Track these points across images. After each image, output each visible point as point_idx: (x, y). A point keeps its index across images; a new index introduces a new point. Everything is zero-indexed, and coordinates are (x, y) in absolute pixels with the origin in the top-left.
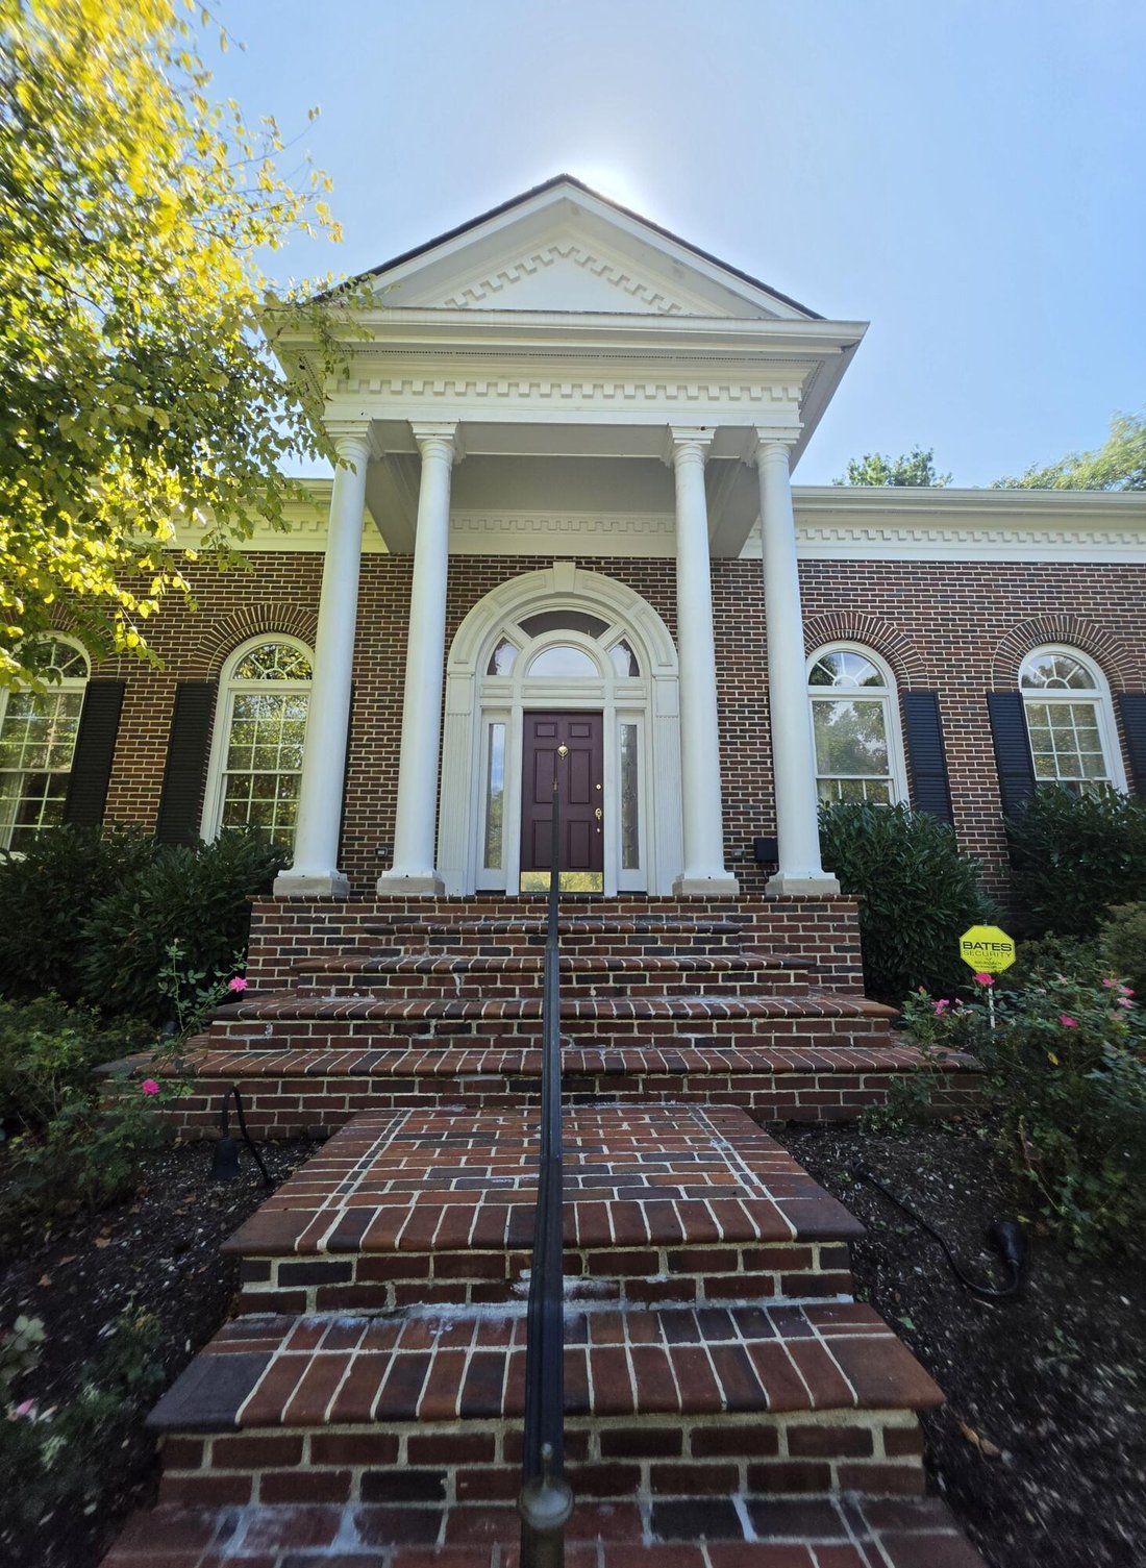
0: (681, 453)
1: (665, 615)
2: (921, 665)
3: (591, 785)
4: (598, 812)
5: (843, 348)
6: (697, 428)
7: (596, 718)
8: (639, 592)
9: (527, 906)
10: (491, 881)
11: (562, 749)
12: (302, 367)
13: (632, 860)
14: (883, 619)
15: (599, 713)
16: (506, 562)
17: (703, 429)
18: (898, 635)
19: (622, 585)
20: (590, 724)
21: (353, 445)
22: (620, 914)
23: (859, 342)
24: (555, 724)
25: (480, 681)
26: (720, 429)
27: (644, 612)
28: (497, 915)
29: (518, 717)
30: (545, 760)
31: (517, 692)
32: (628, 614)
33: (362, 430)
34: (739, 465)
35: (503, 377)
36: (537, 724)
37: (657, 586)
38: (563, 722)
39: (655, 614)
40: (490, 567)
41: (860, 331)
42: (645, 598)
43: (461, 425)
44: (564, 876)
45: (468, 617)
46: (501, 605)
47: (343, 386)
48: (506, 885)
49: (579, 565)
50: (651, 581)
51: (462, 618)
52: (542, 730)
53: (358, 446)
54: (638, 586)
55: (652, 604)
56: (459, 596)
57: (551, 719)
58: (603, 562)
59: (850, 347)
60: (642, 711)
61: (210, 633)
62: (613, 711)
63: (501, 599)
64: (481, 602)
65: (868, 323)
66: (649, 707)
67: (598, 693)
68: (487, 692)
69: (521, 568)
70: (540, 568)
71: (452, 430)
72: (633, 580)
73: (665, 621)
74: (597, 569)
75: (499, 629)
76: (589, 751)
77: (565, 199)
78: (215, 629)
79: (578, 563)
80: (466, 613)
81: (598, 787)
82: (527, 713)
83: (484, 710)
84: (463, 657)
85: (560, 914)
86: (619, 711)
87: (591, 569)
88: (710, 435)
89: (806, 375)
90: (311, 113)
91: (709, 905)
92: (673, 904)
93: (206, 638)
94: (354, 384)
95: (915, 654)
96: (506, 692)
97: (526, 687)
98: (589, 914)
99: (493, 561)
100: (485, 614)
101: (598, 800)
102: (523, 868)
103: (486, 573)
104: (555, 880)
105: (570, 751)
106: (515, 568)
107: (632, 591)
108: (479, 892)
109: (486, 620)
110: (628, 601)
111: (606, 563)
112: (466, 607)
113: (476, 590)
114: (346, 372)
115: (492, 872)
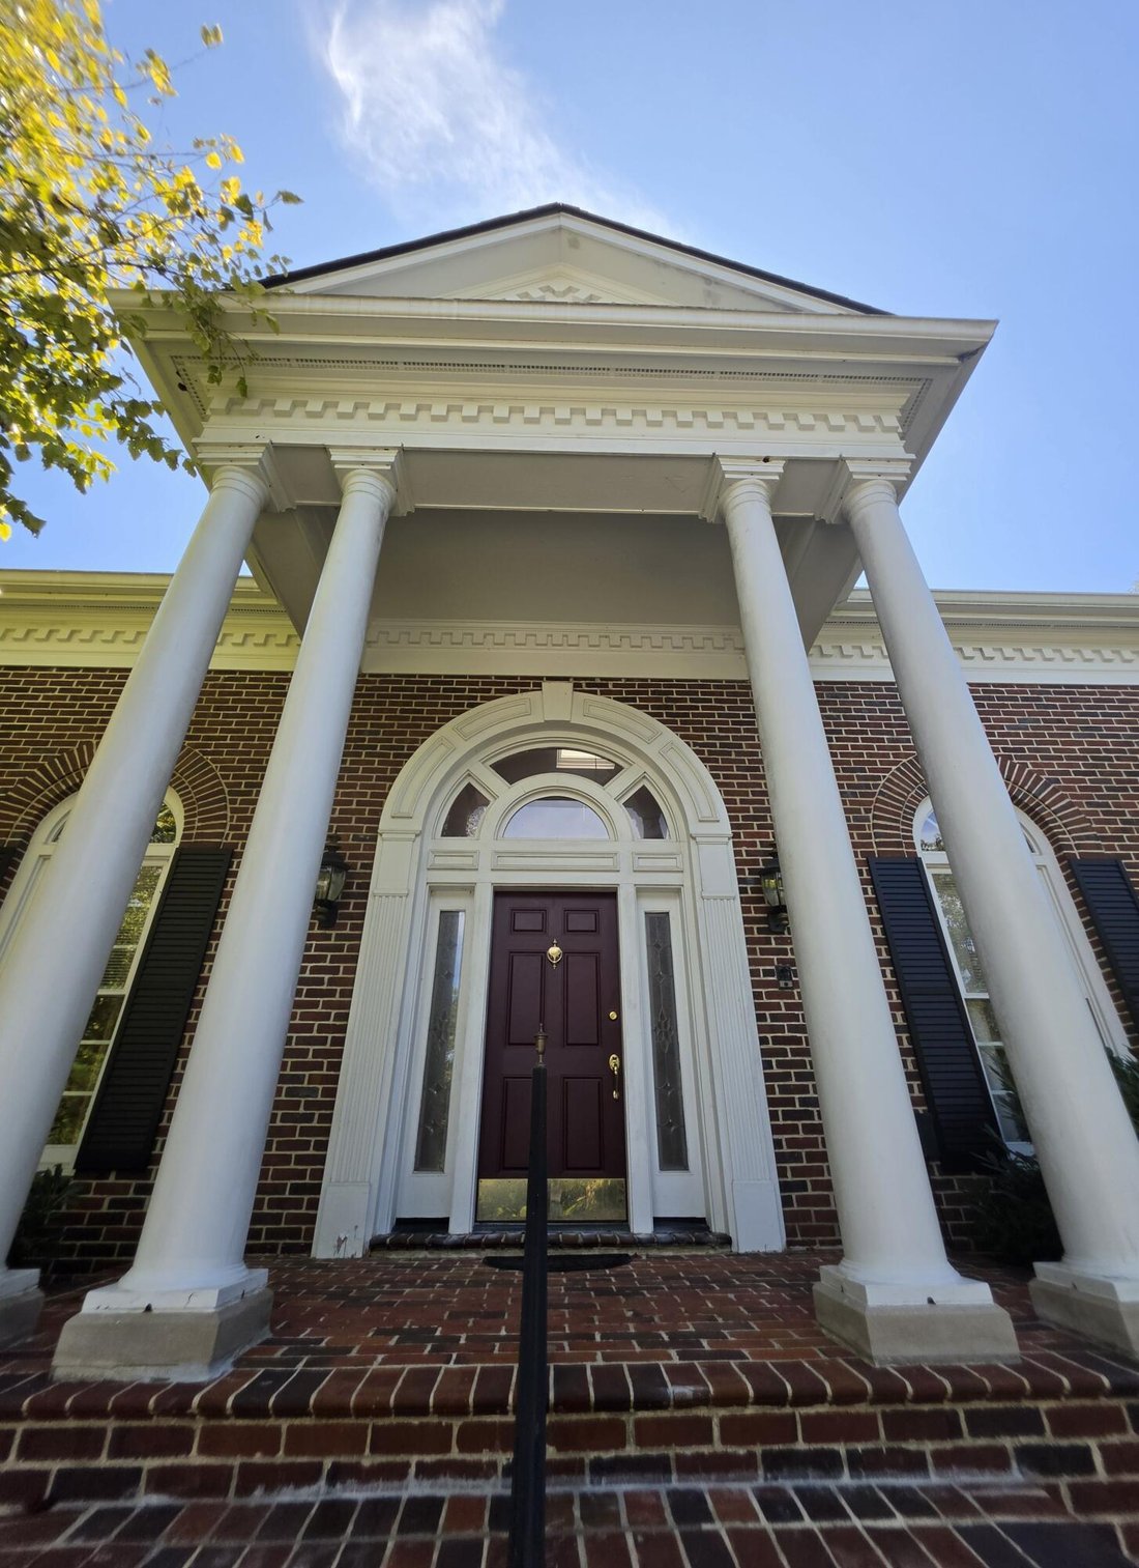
0: (735, 493)
1: (702, 752)
2: (1085, 820)
3: (601, 1015)
4: (613, 1061)
5: (962, 357)
6: (757, 459)
7: (604, 903)
8: (664, 722)
9: (457, 1424)
10: (424, 1197)
11: (554, 951)
12: (183, 387)
13: (673, 1154)
14: (1010, 758)
15: (610, 894)
16: (477, 683)
17: (766, 460)
18: (1038, 779)
19: (640, 713)
20: (596, 912)
21: (239, 476)
22: (718, 1447)
23: (984, 346)
24: (544, 911)
25: (429, 845)
26: (791, 462)
27: (672, 745)
28: (367, 1460)
29: (485, 900)
30: (526, 968)
31: (485, 862)
32: (651, 751)
33: (255, 456)
34: (813, 526)
35: (470, 399)
36: (514, 911)
37: (687, 715)
38: (556, 908)
39: (689, 752)
40: (454, 690)
41: (987, 331)
42: (674, 729)
43: (405, 452)
44: (556, 1186)
45: (417, 754)
46: (467, 738)
47: (236, 408)
48: (450, 1205)
49: (577, 687)
50: (678, 708)
51: (409, 756)
52: (523, 922)
53: (247, 480)
54: (661, 715)
55: (682, 737)
56: (408, 726)
57: (536, 903)
58: (610, 684)
59: (969, 355)
60: (676, 891)
61: (33, 775)
62: (633, 890)
63: (467, 730)
64: (438, 734)
65: (996, 322)
66: (688, 884)
67: (607, 862)
68: (439, 861)
69: (497, 691)
70: (523, 691)
71: (391, 457)
72: (653, 707)
73: (704, 760)
74: (602, 693)
75: (462, 771)
76: (596, 954)
77: (560, 228)
78: (42, 768)
79: (575, 686)
80: (415, 749)
81: (613, 1015)
82: (500, 893)
83: (434, 890)
84: (405, 810)
85: (551, 1453)
86: (641, 891)
87: (595, 693)
88: (777, 467)
89: (903, 401)
90: (206, 33)
91: (961, 1409)
92: (862, 1408)
93: (23, 782)
94: (253, 404)
95: (1071, 805)
96: (468, 861)
97: (500, 854)
98: (631, 1450)
99: (458, 683)
100: (442, 749)
101: (612, 1038)
102: (484, 1171)
103: (449, 697)
104: (537, 1198)
105: (566, 954)
106: (489, 691)
107: (654, 721)
108: (401, 1224)
109: (444, 758)
110: (649, 734)
111: (615, 686)
112: (416, 741)
113: (433, 719)
114: (243, 389)
115: (429, 1179)
